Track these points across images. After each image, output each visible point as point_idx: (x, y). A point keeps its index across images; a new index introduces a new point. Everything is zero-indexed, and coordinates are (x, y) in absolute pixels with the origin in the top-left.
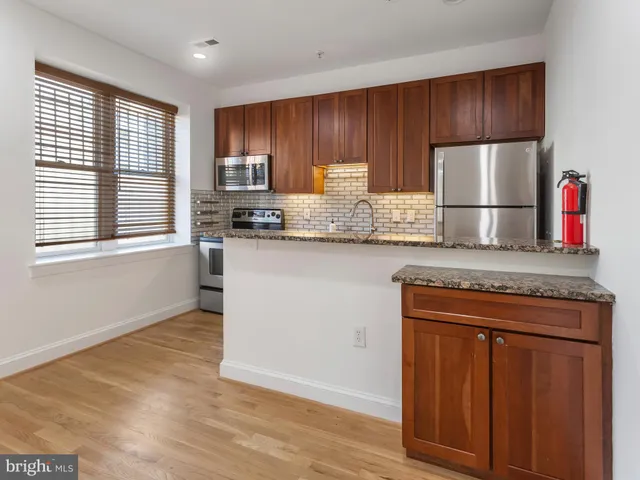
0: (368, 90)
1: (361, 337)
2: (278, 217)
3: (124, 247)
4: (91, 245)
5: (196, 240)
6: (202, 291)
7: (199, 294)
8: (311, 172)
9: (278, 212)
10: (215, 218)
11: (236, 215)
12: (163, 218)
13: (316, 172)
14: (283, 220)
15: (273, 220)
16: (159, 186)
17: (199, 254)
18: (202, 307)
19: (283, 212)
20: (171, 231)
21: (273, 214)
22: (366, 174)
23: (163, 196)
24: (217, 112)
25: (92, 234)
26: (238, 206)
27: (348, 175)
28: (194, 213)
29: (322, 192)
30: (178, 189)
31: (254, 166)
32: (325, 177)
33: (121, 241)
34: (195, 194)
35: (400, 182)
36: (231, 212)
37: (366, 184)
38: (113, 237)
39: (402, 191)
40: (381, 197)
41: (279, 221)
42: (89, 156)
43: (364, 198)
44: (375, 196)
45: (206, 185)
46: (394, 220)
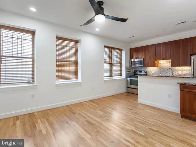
0: (171, 42)
1: (170, 96)
2: (145, 73)
3: (114, 78)
4: (109, 77)
5: (127, 77)
6: (128, 88)
7: (127, 89)
8: (155, 62)
9: (145, 72)
10: (130, 73)
11: (134, 72)
12: (119, 73)
13: (156, 62)
14: (147, 73)
15: (144, 73)
16: (119, 66)
17: (127, 80)
18: (128, 92)
19: (147, 71)
20: (121, 75)
21: (144, 72)
22: (171, 62)
23: (119, 68)
24: (130, 49)
25: (109, 76)
26: (135, 70)
27: (165, 62)
28: (126, 72)
29: (157, 67)
30: (122, 67)
31: (140, 61)
32: (158, 63)
33: (113, 77)
34: (126, 68)
35: (181, 64)
36: (133, 72)
37: (171, 64)
38: (112, 76)
39: (181, 66)
40: (175, 68)
41: (146, 73)
42: (108, 61)
43: (169, 68)
44: (173, 68)
45: (128, 66)
46: (179, 73)
